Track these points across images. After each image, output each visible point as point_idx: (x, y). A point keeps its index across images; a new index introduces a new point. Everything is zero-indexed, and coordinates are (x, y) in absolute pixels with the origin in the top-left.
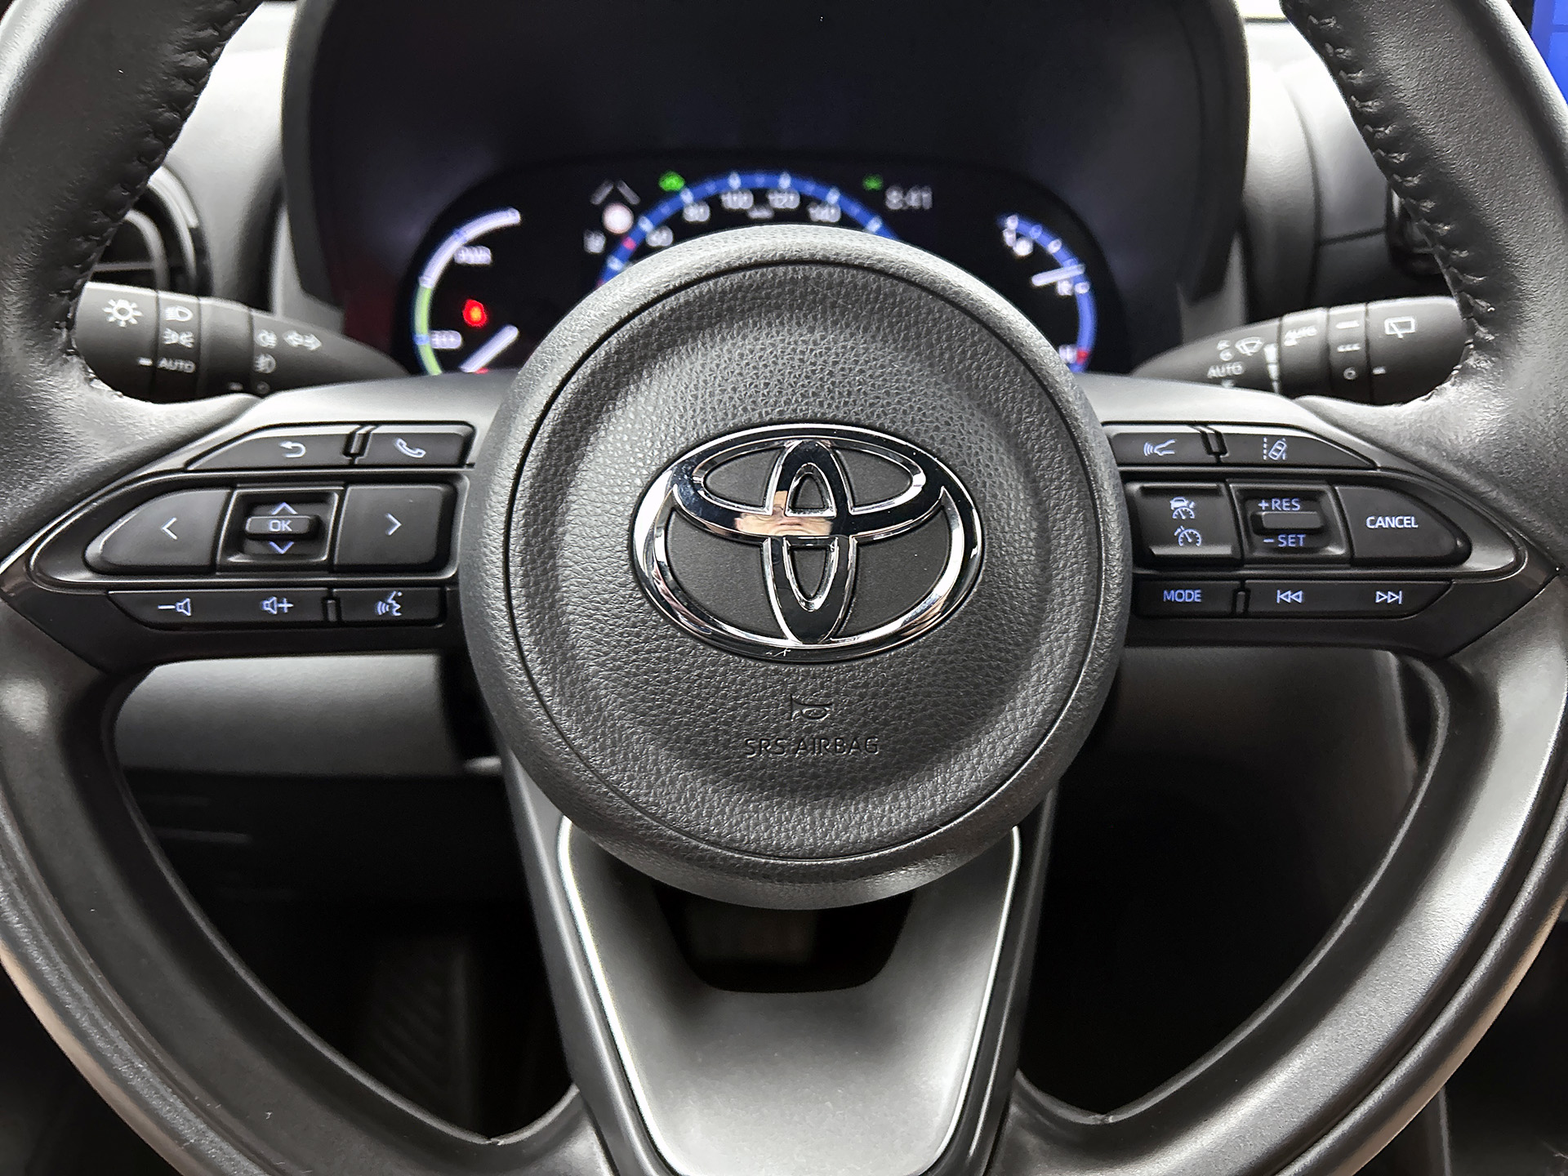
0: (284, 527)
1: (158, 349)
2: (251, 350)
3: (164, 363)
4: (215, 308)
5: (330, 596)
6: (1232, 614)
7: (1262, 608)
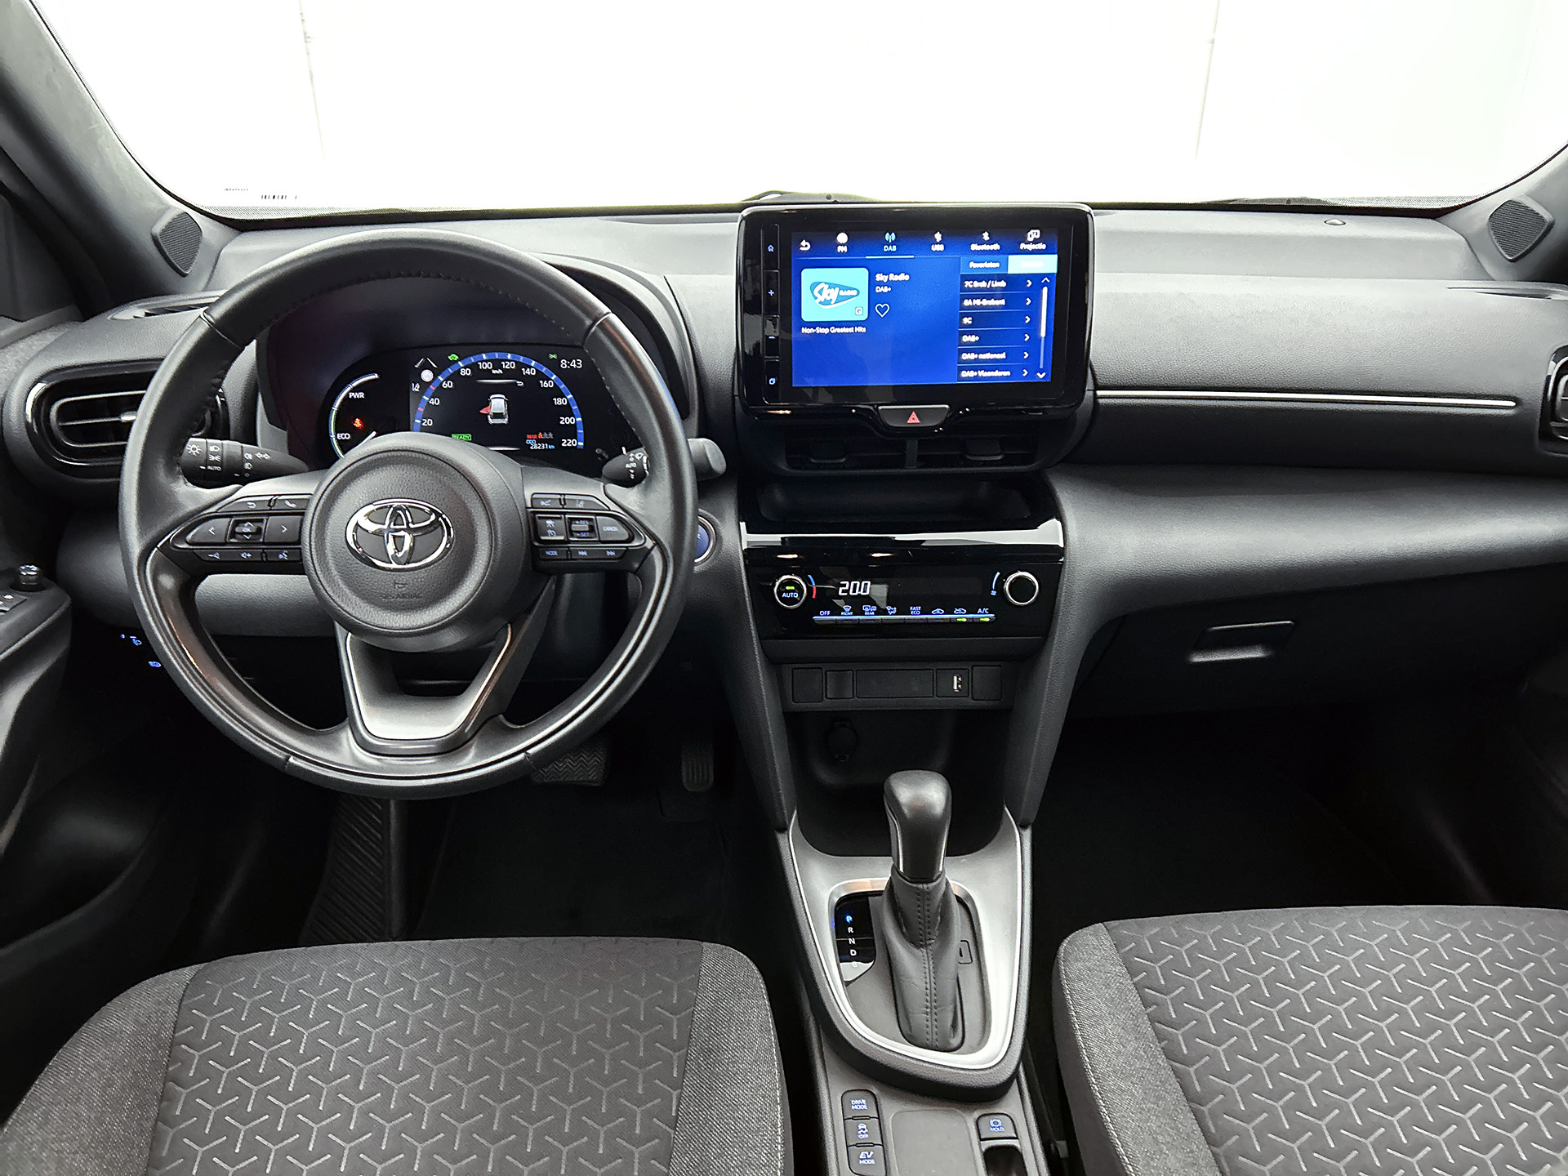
0: (248, 530)
1: (207, 463)
2: (243, 460)
3: (209, 467)
4: (228, 445)
5: (264, 552)
6: (568, 559)
7: (575, 558)
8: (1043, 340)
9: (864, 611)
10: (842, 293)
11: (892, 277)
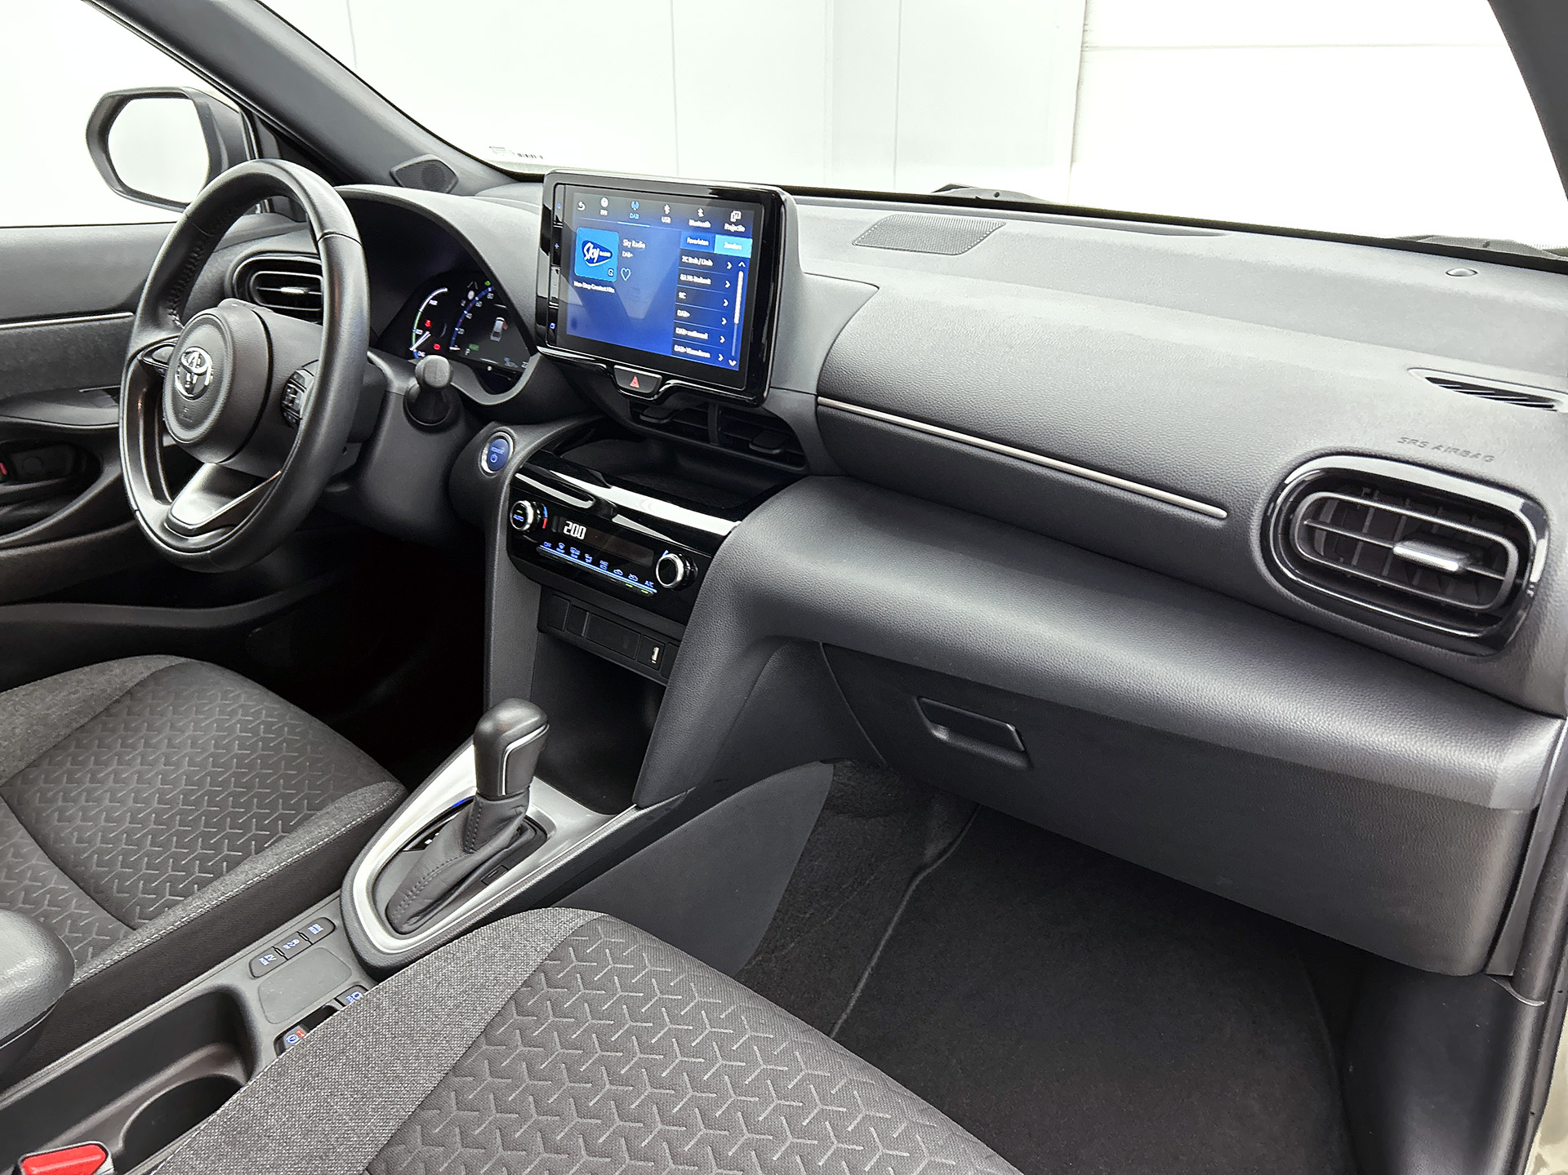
8: (736, 327)
9: (571, 553)
10: (602, 254)
11: (634, 244)
